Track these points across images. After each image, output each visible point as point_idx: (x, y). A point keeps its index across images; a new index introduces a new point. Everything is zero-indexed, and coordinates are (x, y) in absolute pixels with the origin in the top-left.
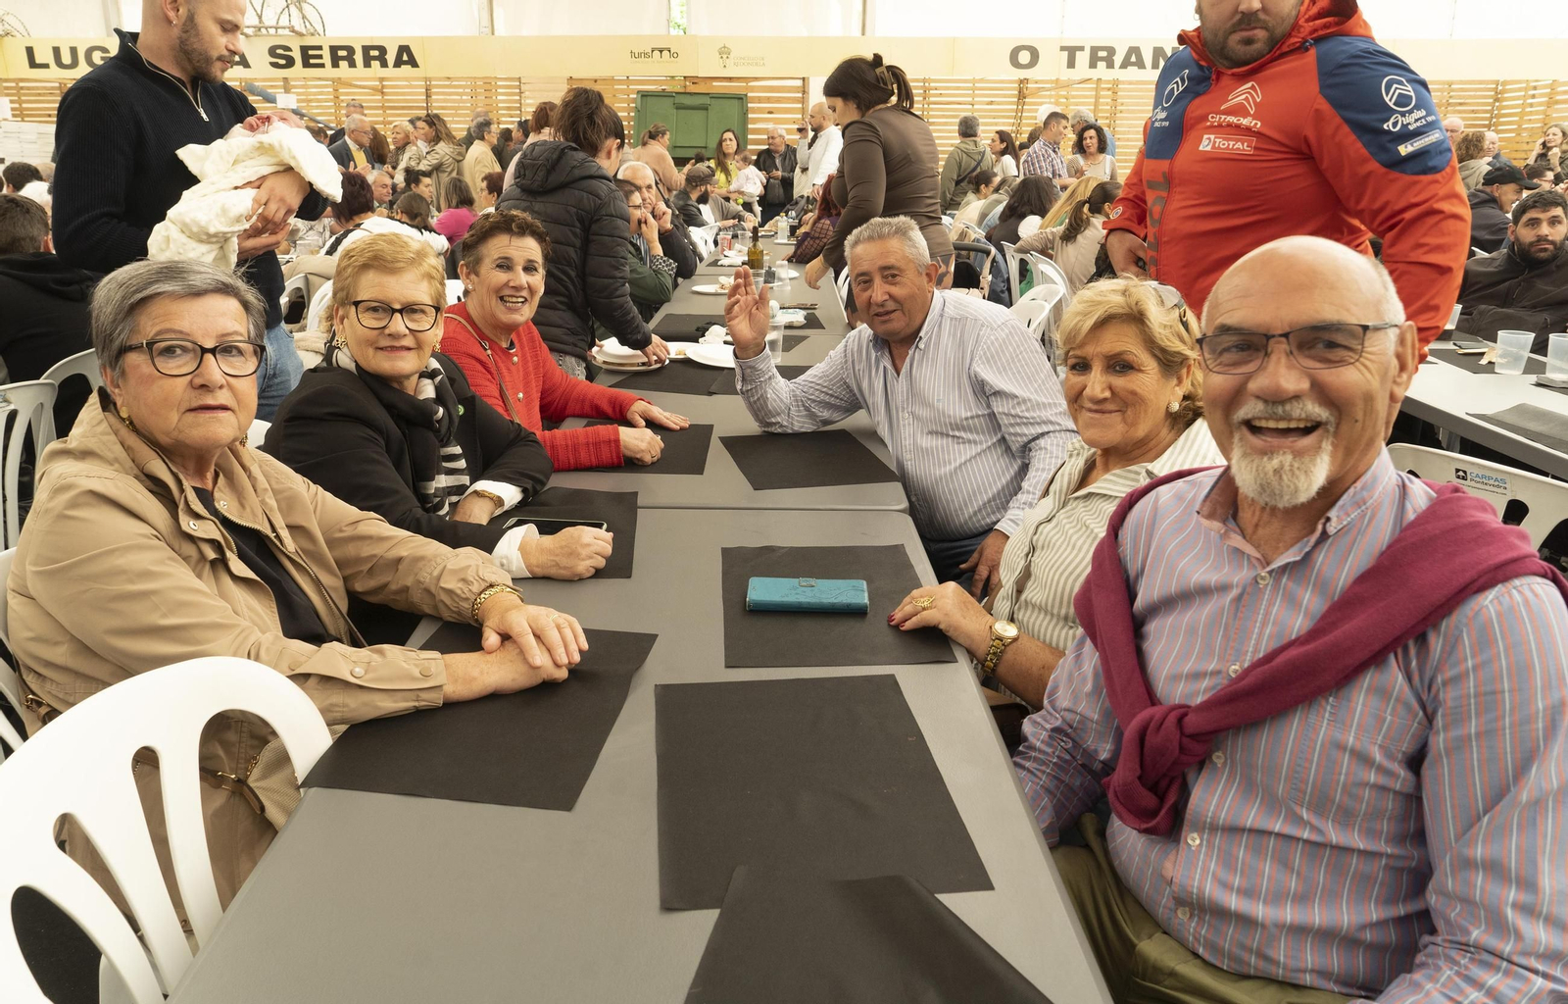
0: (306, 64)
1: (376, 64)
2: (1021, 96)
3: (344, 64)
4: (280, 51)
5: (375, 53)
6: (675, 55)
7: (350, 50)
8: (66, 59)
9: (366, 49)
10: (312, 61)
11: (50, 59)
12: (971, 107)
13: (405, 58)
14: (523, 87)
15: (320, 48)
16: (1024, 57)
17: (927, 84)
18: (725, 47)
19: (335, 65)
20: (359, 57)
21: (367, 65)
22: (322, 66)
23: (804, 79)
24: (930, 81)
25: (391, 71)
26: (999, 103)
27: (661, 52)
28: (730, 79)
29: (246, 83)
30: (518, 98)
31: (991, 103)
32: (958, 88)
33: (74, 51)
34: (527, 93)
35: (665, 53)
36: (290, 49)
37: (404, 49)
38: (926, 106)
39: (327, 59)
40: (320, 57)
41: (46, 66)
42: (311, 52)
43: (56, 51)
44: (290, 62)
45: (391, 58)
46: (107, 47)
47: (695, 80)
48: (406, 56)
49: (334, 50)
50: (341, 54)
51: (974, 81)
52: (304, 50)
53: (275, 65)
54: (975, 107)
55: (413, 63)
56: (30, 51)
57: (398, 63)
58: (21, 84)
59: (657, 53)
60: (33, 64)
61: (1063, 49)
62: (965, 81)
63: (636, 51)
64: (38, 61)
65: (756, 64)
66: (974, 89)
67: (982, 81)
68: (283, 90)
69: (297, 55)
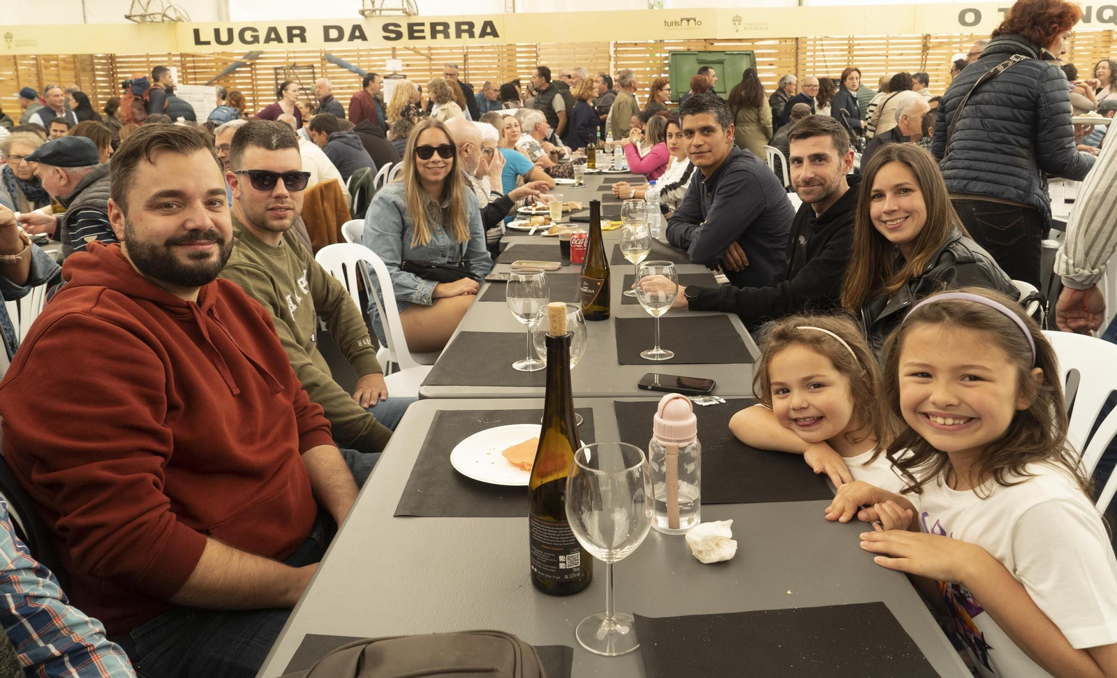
0: (411, 37)
1: (465, 35)
2: (925, 48)
3: (440, 36)
4: (391, 28)
5: (465, 27)
6: (699, 23)
7: (446, 25)
8: (224, 37)
9: (458, 25)
10: (416, 34)
11: (212, 38)
12: (885, 58)
13: (489, 30)
14: (539, 53)
15: (423, 24)
16: (970, 17)
17: (851, 42)
18: (737, 16)
19: (434, 36)
20: (452, 31)
21: (458, 36)
22: (423, 38)
23: (797, 39)
24: (853, 39)
25: (477, 41)
26: (907, 55)
27: (688, 21)
28: (740, 40)
29: (325, 54)
30: (535, 60)
31: (902, 54)
32: (876, 44)
33: (230, 31)
34: (541, 56)
35: (692, 22)
36: (399, 26)
37: (489, 24)
38: (850, 58)
39: (427, 33)
40: (422, 31)
41: (208, 43)
42: (415, 28)
43: (217, 32)
44: (399, 36)
45: (477, 30)
46: (256, 28)
47: (711, 41)
48: (489, 29)
49: (433, 25)
50: (438, 29)
51: (888, 38)
52: (411, 26)
53: (387, 38)
54: (889, 58)
55: (495, 34)
56: (196, 32)
57: (483, 34)
58: (151, 59)
59: (685, 22)
60: (198, 41)
61: (1000, 10)
62: (882, 39)
63: (669, 21)
64: (202, 39)
65: (761, 28)
66: (887, 44)
67: (894, 38)
68: (391, 57)
69: (404, 30)
